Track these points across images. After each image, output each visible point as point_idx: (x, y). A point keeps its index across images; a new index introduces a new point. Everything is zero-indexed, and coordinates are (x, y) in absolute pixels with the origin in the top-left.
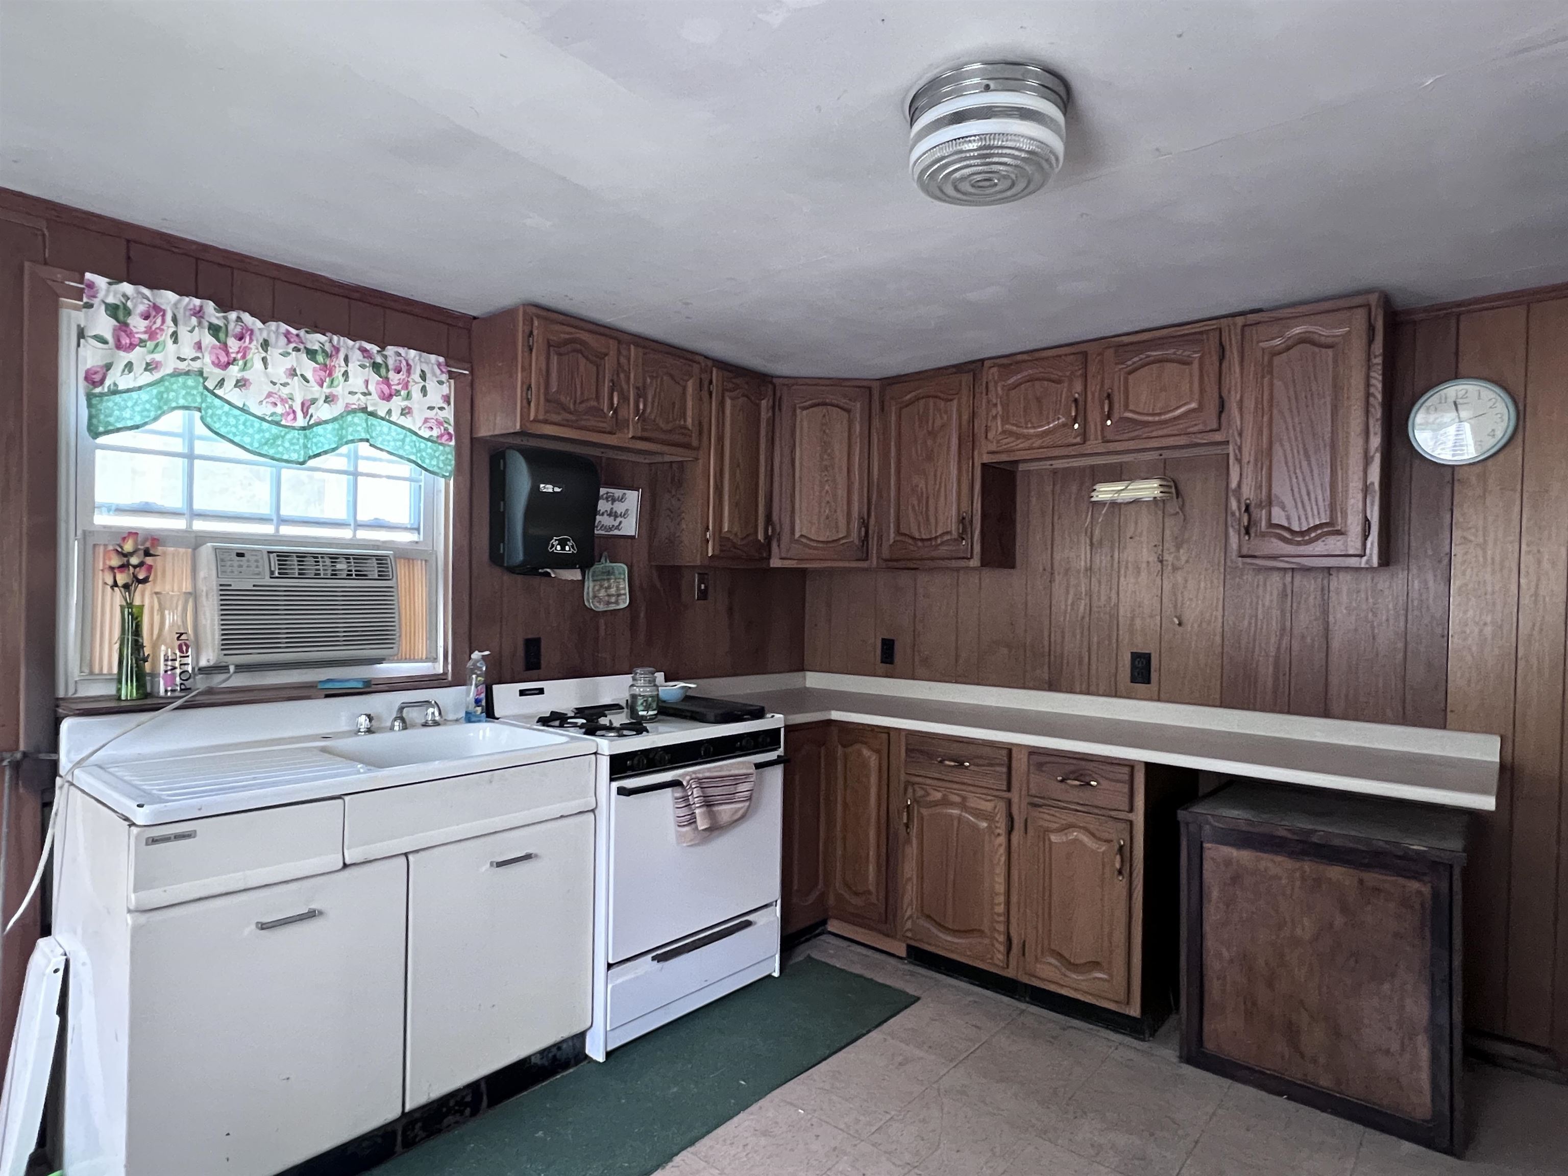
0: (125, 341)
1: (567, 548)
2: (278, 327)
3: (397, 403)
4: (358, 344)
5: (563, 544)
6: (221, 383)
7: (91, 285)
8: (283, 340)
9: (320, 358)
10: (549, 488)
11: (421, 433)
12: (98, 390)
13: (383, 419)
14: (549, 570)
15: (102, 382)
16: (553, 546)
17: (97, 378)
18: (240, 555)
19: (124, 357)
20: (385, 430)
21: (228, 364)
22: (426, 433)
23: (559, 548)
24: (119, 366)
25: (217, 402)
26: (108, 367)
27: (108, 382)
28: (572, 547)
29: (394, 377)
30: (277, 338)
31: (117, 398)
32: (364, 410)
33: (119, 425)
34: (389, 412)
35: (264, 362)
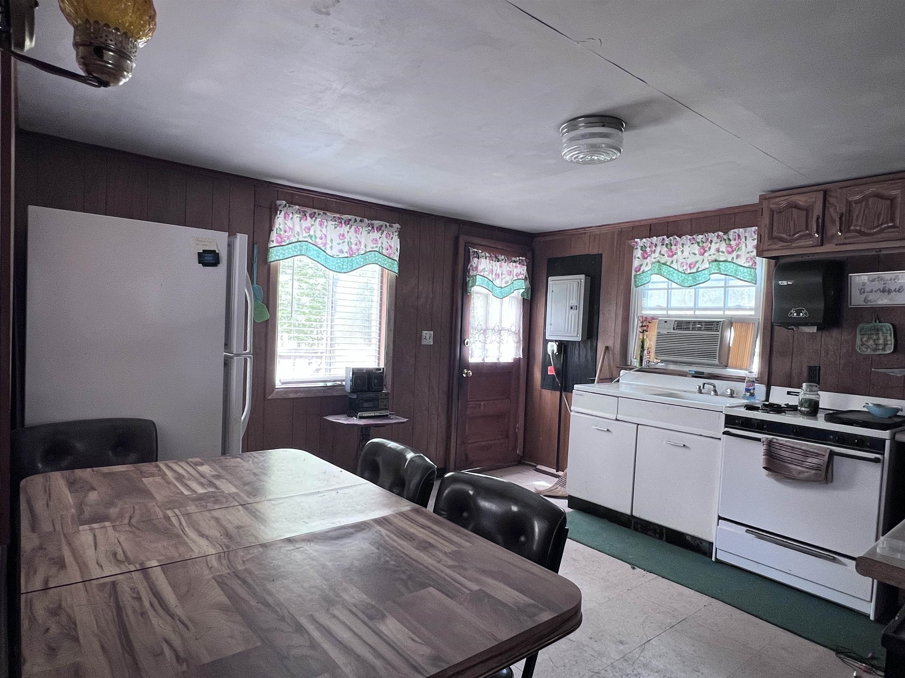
0: (646, 256)
1: (801, 314)
2: (687, 238)
3: (734, 254)
4: (716, 234)
5: (798, 313)
6: (672, 262)
7: (637, 243)
8: (689, 241)
9: (701, 245)
10: (785, 283)
11: (745, 265)
12: (638, 273)
13: (730, 262)
14: (793, 327)
15: (639, 270)
16: (791, 313)
17: (637, 270)
18: (666, 322)
19: (646, 261)
20: (732, 266)
21: (673, 255)
22: (747, 265)
23: (795, 314)
24: (645, 264)
25: (671, 269)
26: (641, 265)
27: (642, 270)
28: (805, 314)
29: (733, 243)
30: (686, 241)
31: (644, 274)
32: (716, 261)
33: (645, 282)
34: (733, 258)
35: (682, 251)
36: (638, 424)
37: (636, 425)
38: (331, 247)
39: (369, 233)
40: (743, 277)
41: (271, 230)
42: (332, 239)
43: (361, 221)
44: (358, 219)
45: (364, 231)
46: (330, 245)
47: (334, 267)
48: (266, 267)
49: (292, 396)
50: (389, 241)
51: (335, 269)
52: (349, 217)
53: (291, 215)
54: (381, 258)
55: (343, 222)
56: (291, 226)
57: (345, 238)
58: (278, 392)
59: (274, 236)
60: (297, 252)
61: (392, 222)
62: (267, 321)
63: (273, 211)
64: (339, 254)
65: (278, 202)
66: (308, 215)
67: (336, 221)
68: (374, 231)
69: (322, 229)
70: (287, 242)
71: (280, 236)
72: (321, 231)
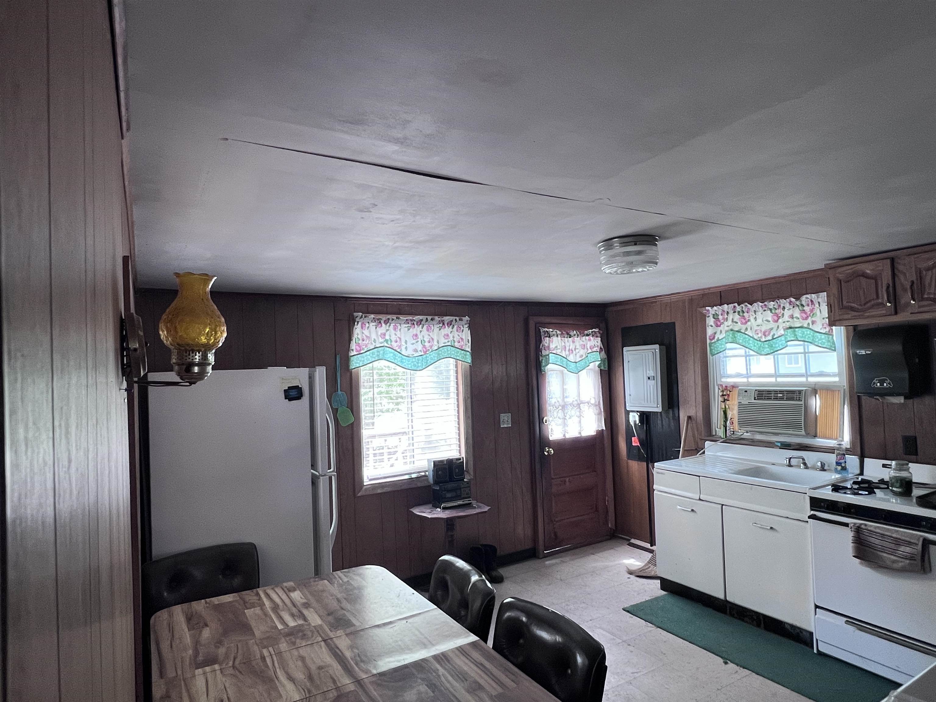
0: (719, 324)
1: (885, 385)
2: (758, 305)
3: (809, 320)
4: (788, 300)
5: (882, 383)
6: (746, 329)
7: (708, 311)
8: (760, 308)
9: (773, 311)
10: (863, 352)
11: (821, 331)
12: (713, 341)
13: (806, 328)
14: (878, 397)
15: (714, 338)
16: (874, 383)
17: (711, 338)
18: (746, 391)
19: (719, 329)
20: (808, 332)
21: (746, 322)
22: (823, 331)
23: (878, 384)
24: (719, 332)
25: (747, 336)
26: (715, 333)
27: (716, 338)
28: (889, 383)
29: (807, 309)
30: (759, 308)
31: (719, 342)
32: (791, 328)
33: (721, 350)
34: (809, 324)
35: (755, 318)
36: (723, 505)
37: (720, 506)
38: (406, 348)
39: (440, 330)
40: (821, 343)
41: (350, 340)
42: (406, 341)
43: (432, 319)
44: (429, 318)
45: (436, 328)
46: (405, 346)
47: (410, 366)
48: (349, 374)
49: (379, 491)
50: (460, 334)
51: (411, 367)
52: (421, 317)
53: (367, 325)
54: (453, 351)
55: (415, 323)
56: (368, 335)
57: (418, 338)
58: (366, 489)
59: (353, 345)
60: (375, 358)
61: (461, 315)
62: (352, 424)
63: (351, 322)
64: (414, 353)
65: (355, 314)
66: (382, 322)
67: (408, 323)
68: (445, 327)
69: (396, 333)
70: (366, 350)
71: (358, 345)
72: (396, 335)
